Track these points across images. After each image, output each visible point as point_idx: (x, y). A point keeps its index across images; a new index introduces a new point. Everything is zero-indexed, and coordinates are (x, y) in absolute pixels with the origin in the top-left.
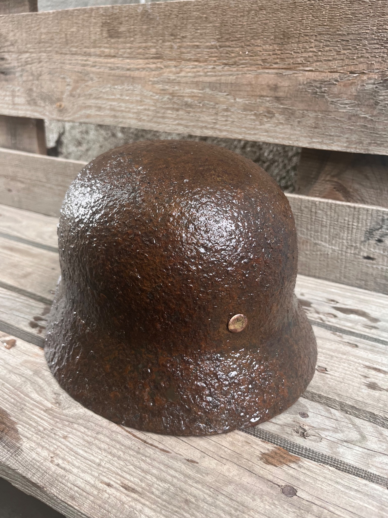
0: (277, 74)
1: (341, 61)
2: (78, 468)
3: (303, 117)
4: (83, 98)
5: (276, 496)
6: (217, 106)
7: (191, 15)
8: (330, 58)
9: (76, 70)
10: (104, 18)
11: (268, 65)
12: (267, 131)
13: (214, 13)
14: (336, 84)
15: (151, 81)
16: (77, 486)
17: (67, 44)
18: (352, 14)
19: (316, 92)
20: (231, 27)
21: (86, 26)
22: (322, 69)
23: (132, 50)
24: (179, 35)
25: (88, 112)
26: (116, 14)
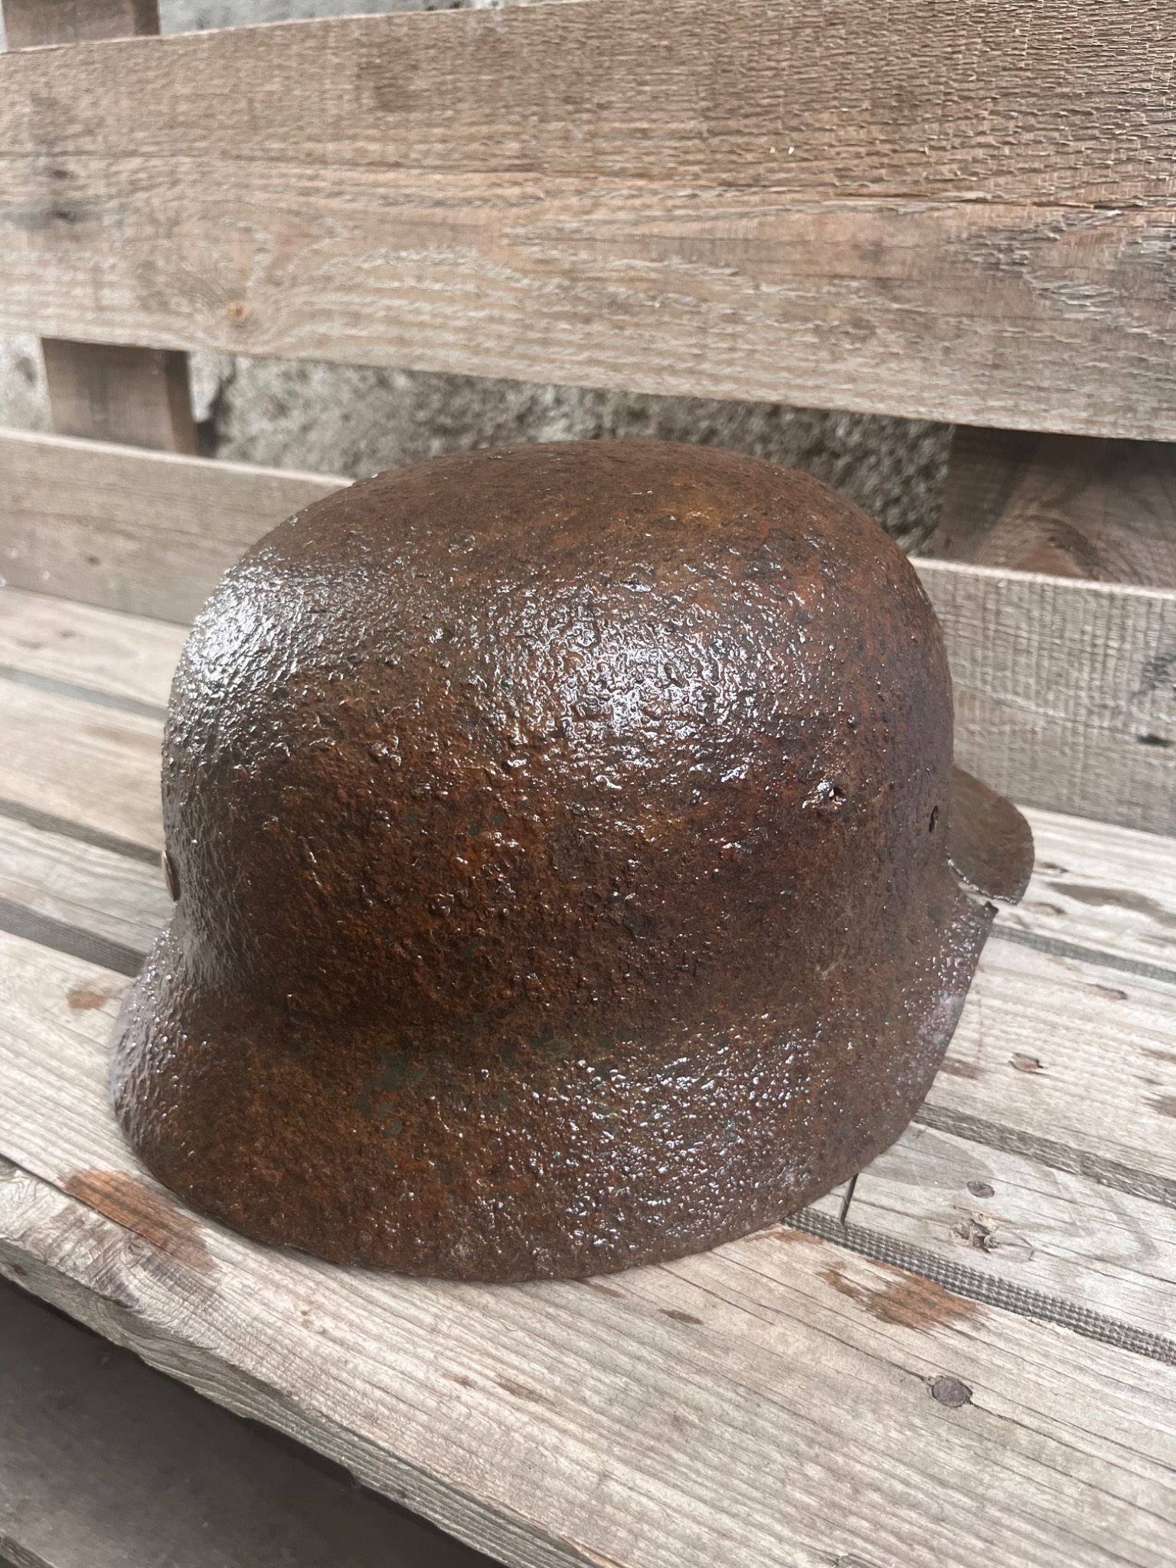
0: (880, 210)
1: (1069, 173)
2: (378, 1338)
3: (958, 336)
4: (305, 289)
5: (915, 1406)
6: (704, 307)
7: (625, 41)
8: (1036, 165)
9: (283, 205)
10: (363, 51)
11: (853, 186)
12: (852, 379)
13: (693, 35)
14: (1055, 240)
15: (507, 236)
16: (379, 1388)
17: (255, 129)
18: (1102, 34)
19: (998, 264)
20: (744, 75)
21: (312, 77)
22: (1014, 197)
23: (450, 146)
24: (588, 100)
25: (322, 329)
26: (399, 40)
